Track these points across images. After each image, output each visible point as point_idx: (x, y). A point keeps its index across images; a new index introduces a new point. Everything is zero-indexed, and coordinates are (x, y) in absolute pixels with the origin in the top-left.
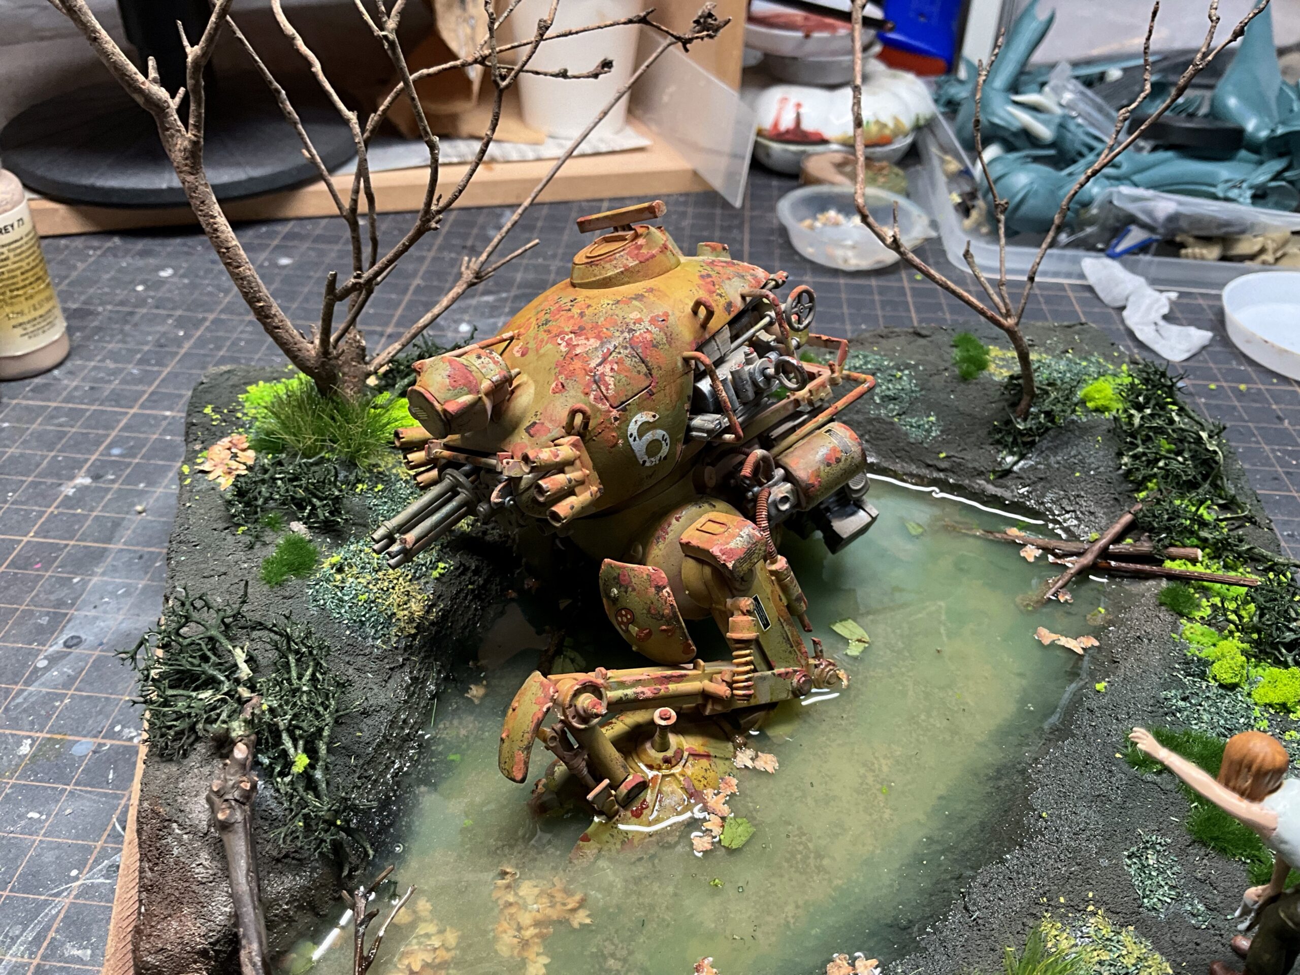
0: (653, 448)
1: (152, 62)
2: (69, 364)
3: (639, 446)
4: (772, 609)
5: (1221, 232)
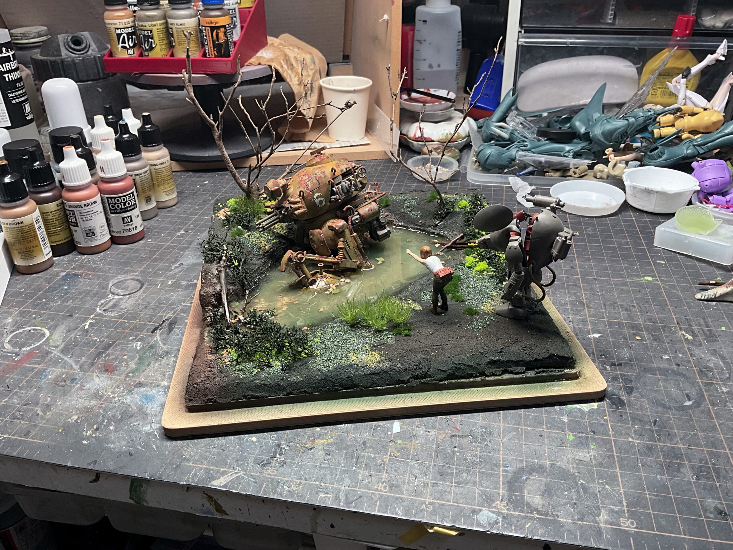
0: (321, 202)
1: (211, 115)
2: (177, 205)
3: (317, 201)
4: (351, 245)
5: (559, 167)
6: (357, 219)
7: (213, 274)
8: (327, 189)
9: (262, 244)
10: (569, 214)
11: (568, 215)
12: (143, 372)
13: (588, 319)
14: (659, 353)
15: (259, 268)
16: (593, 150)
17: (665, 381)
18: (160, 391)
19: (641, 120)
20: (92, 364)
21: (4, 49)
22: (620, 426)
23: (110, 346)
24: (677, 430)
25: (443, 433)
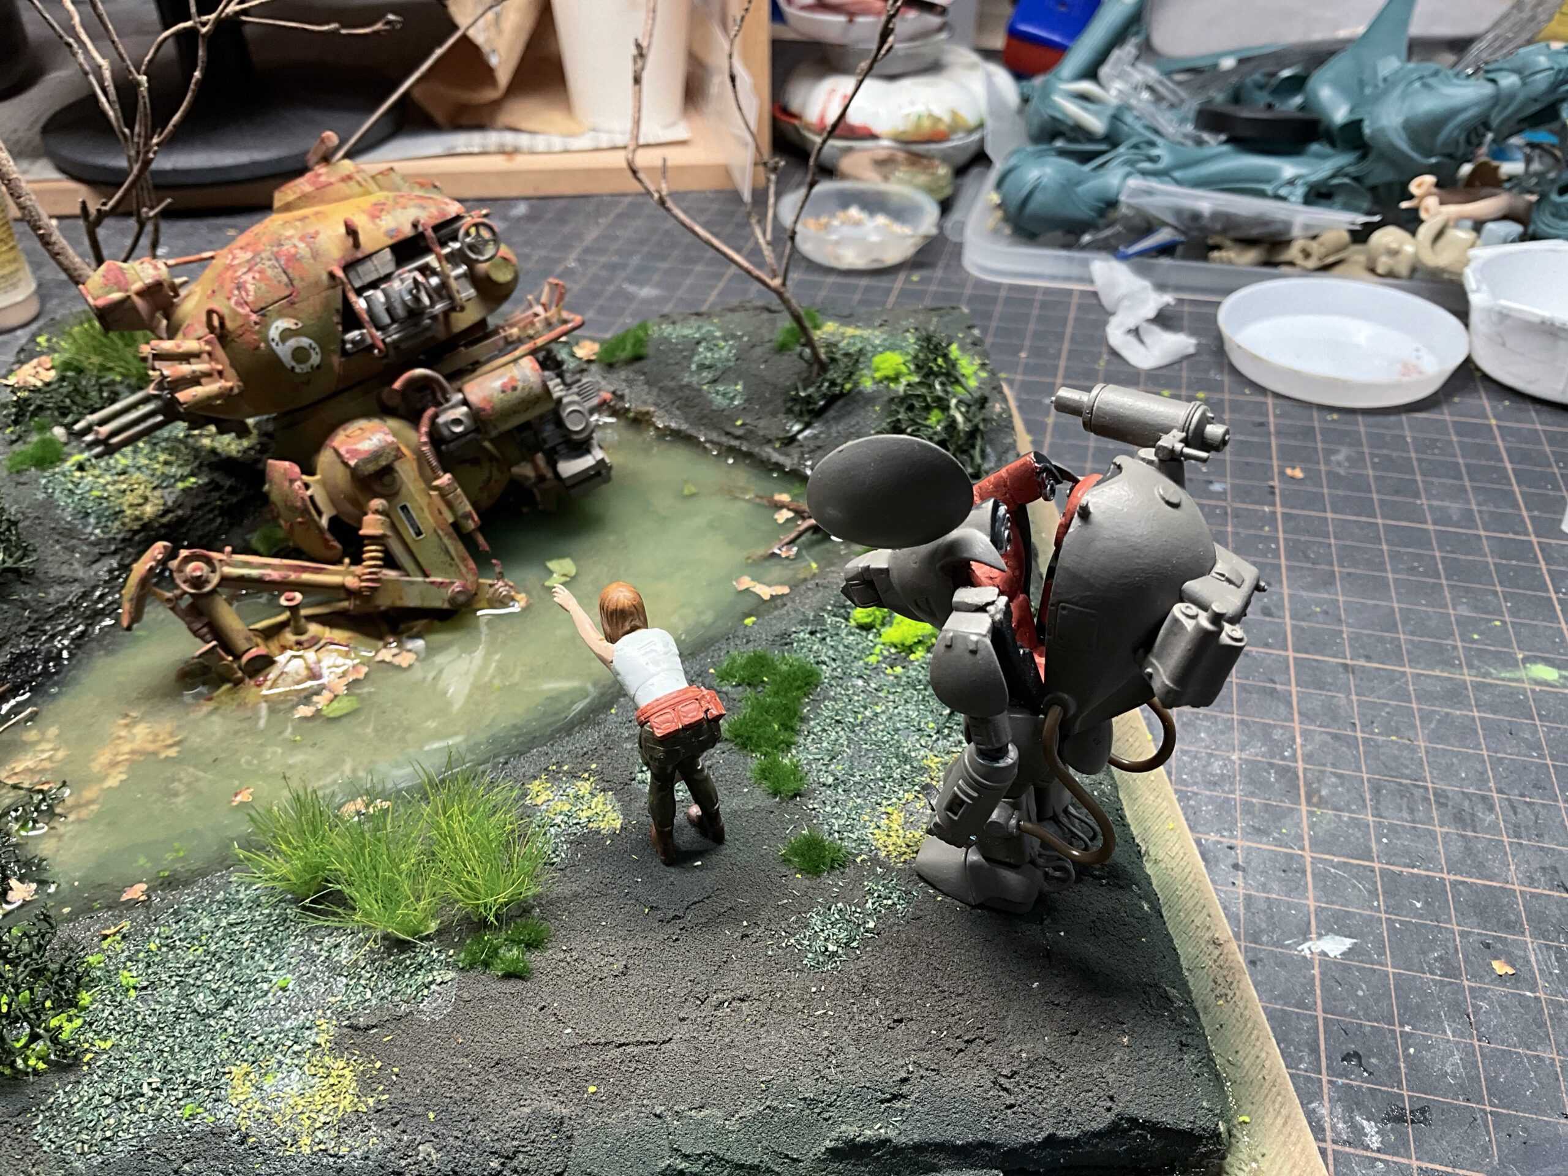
0: (300, 354)
3: (284, 351)
4: (427, 519)
5: (1255, 232)
6: (457, 422)
8: (326, 305)
9: (130, 498)
10: (1277, 395)
11: (1270, 401)
13: (1308, 855)
15: (85, 596)
16: (1371, 181)
19: (1541, 82)
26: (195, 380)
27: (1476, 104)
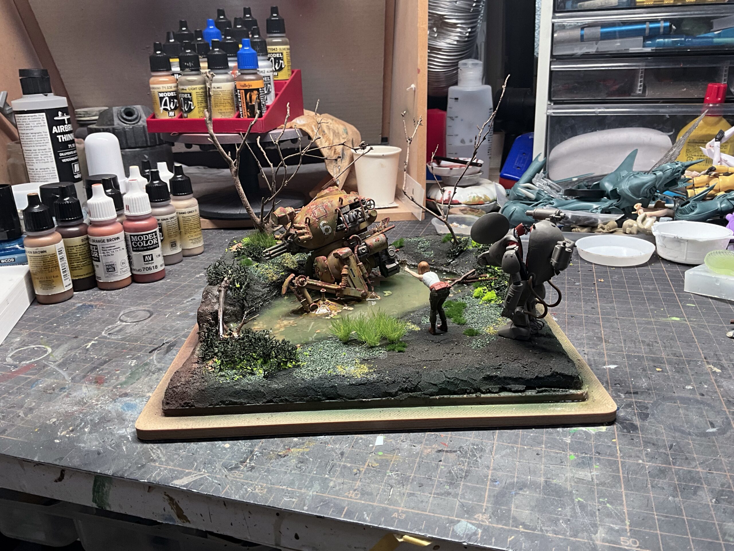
0: (327, 230)
1: (229, 153)
2: (203, 254)
3: (323, 229)
4: (356, 273)
5: (586, 222)
6: (363, 249)
7: (213, 295)
8: (334, 218)
9: (269, 275)
10: (595, 264)
11: (593, 266)
12: (132, 384)
13: (605, 352)
14: (681, 383)
15: (263, 295)
16: (622, 207)
17: (686, 409)
18: (143, 401)
19: (669, 172)
20: (84, 377)
21: (60, 113)
22: (630, 449)
23: (105, 362)
24: (697, 454)
25: (429, 448)
26: (303, 234)
27: (650, 181)
